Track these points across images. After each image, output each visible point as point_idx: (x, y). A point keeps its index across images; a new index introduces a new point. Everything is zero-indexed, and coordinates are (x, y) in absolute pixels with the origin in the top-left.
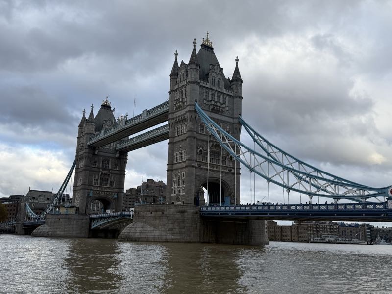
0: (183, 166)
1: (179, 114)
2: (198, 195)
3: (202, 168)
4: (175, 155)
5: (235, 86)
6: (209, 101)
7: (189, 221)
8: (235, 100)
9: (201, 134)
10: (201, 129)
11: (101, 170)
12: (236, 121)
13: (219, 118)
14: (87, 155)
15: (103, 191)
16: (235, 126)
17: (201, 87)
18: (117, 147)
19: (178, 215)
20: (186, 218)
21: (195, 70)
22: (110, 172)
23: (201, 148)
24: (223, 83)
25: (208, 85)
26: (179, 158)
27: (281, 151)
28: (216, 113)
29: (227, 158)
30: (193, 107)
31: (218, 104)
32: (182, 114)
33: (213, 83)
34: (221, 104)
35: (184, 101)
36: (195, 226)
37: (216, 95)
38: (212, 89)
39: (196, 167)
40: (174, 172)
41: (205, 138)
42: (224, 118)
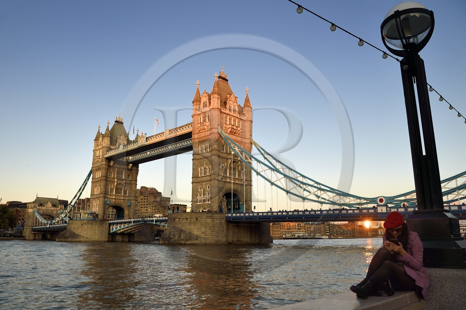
0: (208, 180)
1: (202, 135)
2: (221, 204)
3: (224, 181)
4: (199, 169)
5: (246, 112)
6: (227, 125)
7: (218, 225)
9: (222, 152)
10: (222, 149)
11: (116, 180)
12: (248, 141)
13: (235, 139)
14: (104, 166)
15: (118, 199)
16: (247, 145)
17: (221, 112)
18: (129, 160)
19: (209, 221)
20: (215, 223)
21: (217, 99)
22: (124, 182)
23: (223, 165)
24: (237, 109)
25: (227, 111)
26: (203, 172)
27: (288, 167)
28: (233, 135)
29: (242, 172)
30: (216, 130)
31: (235, 127)
32: (205, 135)
33: (230, 110)
34: (237, 127)
35: (207, 124)
36: (222, 229)
37: (232, 119)
38: (230, 115)
39: (219, 180)
40: (199, 184)
41: (225, 155)
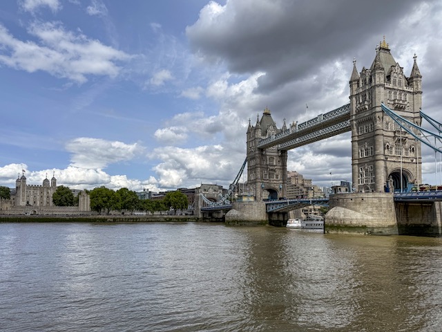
0: (370, 161)
1: (363, 115)
2: (388, 184)
3: (389, 161)
4: (359, 151)
5: (414, 82)
8: (415, 96)
9: (386, 130)
10: (386, 126)
11: (269, 167)
12: (418, 115)
14: (258, 155)
15: (271, 183)
16: (416, 120)
17: (385, 88)
18: (279, 148)
22: (275, 167)
23: (388, 143)
24: (403, 82)
25: (391, 86)
26: (365, 153)
28: (399, 111)
30: (380, 108)
31: (401, 102)
32: (367, 115)
33: (395, 83)
34: (404, 101)
35: (368, 104)
37: (398, 94)
38: (395, 89)
39: (384, 160)
41: (392, 134)
42: (405, 114)
